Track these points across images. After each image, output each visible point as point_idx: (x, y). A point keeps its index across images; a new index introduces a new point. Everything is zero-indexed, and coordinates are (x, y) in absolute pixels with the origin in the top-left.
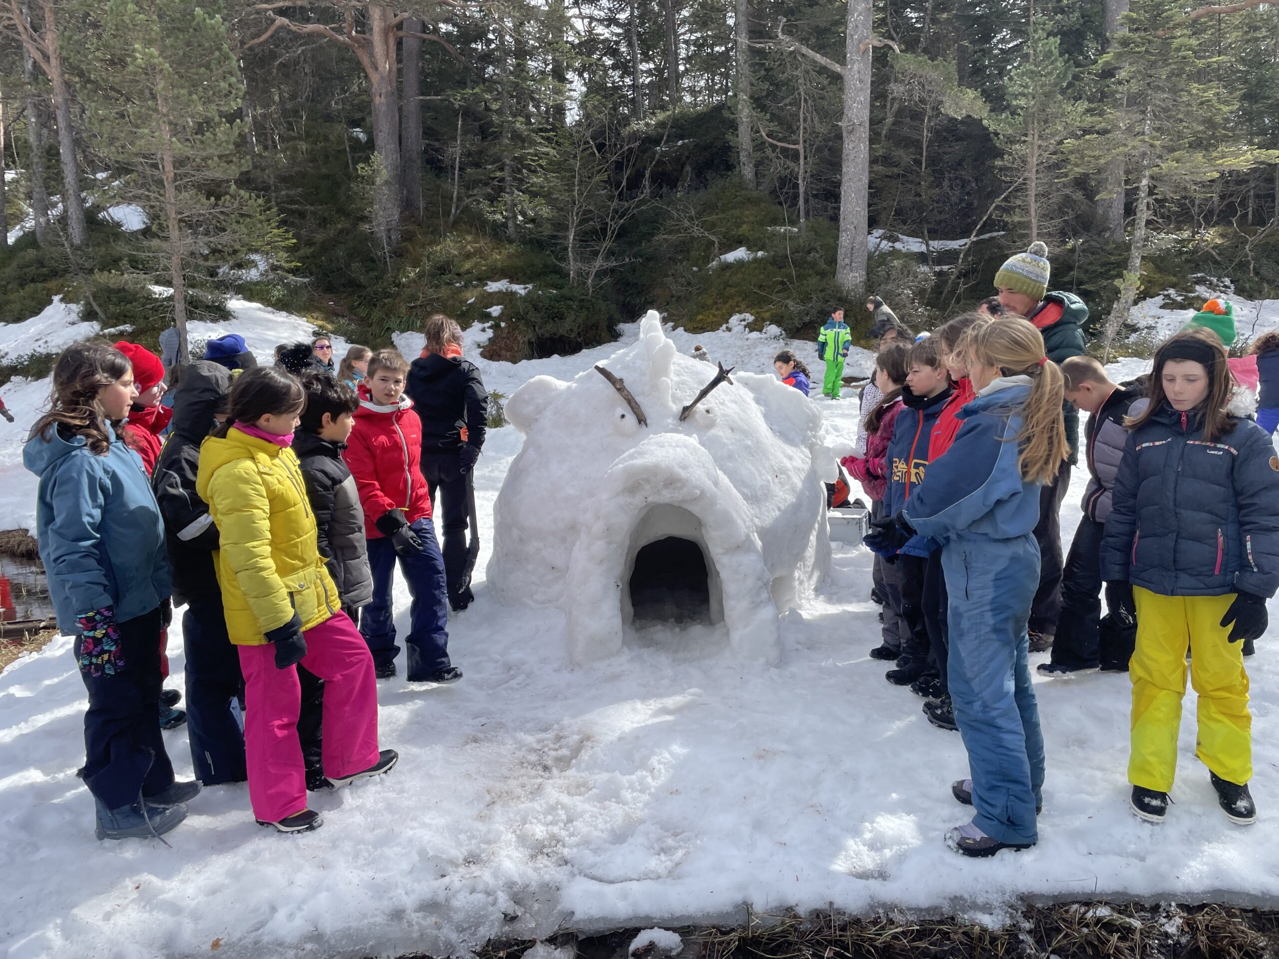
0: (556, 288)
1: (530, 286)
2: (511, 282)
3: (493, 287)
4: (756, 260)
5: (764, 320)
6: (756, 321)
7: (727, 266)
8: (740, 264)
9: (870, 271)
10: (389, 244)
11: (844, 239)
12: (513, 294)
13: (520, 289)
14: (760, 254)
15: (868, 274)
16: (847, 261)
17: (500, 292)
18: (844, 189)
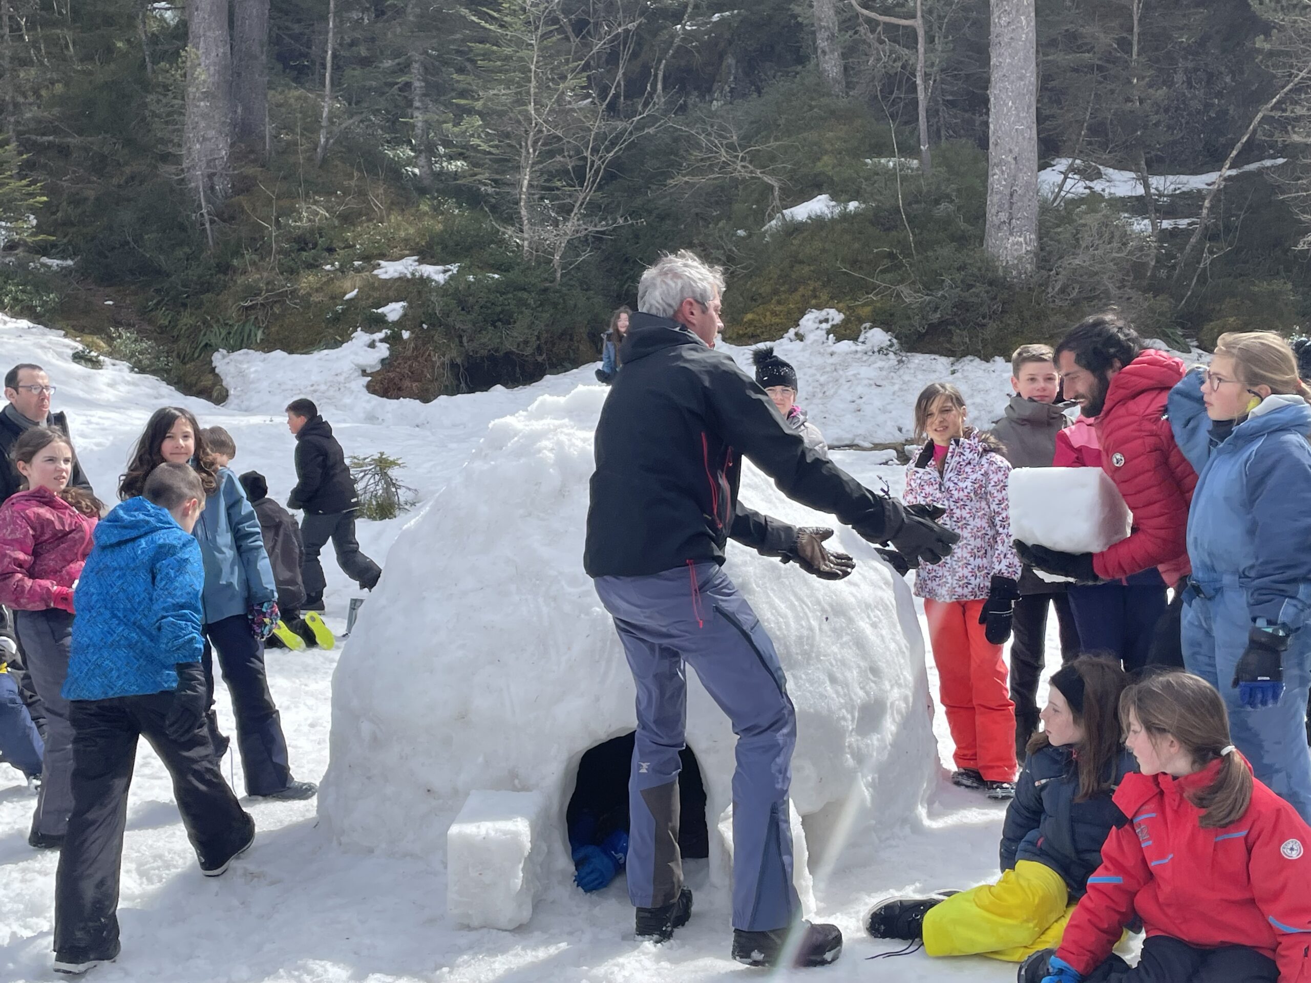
0: (497, 268)
1: (454, 268)
2: (421, 262)
3: (389, 270)
4: (845, 217)
5: (861, 321)
6: (846, 322)
7: (795, 228)
8: (818, 222)
9: (1043, 233)
10: (208, 201)
11: (998, 180)
12: (424, 281)
13: (435, 273)
14: (852, 206)
15: (1040, 238)
16: (1003, 216)
17: (401, 279)
18: (993, 93)
